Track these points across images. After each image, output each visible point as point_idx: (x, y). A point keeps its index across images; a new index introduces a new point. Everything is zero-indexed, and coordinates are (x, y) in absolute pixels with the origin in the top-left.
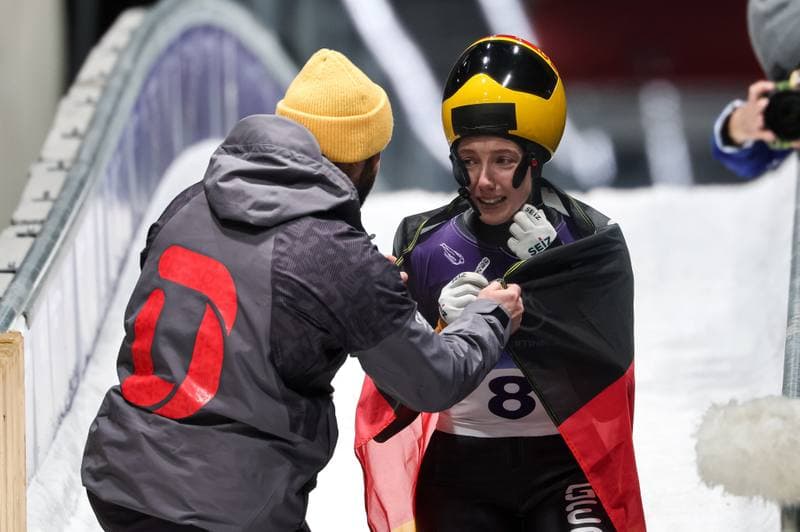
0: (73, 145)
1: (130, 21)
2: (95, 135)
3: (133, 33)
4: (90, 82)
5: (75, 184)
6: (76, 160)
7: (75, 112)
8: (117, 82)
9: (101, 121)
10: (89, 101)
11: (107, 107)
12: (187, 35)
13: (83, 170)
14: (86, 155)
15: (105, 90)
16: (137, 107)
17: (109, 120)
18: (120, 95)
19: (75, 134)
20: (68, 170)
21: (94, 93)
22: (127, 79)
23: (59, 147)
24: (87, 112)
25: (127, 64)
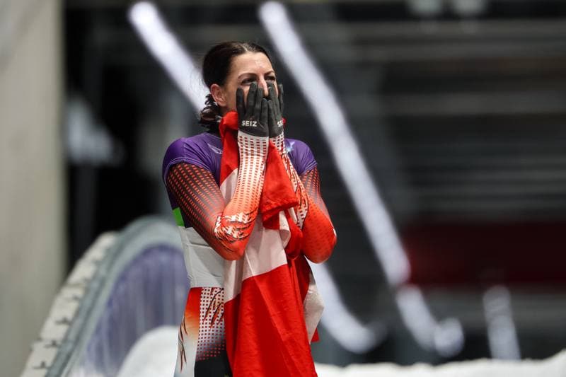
0: (63, 329)
1: (106, 241)
2: (79, 322)
3: (108, 250)
4: (77, 285)
5: (63, 357)
6: (65, 340)
7: (65, 306)
8: (95, 285)
9: (83, 313)
10: (76, 298)
11: (88, 302)
12: (148, 251)
13: (69, 347)
14: (72, 337)
15: (87, 290)
16: (110, 303)
17: (89, 312)
18: (97, 294)
19: (65, 321)
20: (60, 347)
21: (79, 293)
22: (103, 283)
23: (52, 330)
24: (73, 306)
25: (103, 272)
